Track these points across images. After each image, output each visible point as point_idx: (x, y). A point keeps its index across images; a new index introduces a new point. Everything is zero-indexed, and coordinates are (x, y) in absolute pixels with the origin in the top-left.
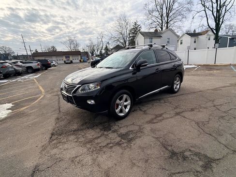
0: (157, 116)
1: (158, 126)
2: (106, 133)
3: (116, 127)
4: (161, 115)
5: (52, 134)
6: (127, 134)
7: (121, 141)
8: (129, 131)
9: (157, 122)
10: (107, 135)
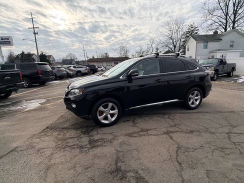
0: (142, 130)
1: (132, 140)
2: (82, 136)
3: (94, 133)
4: (147, 130)
5: (47, 128)
6: (97, 141)
7: (86, 145)
8: (102, 139)
9: (135, 137)
10: (81, 138)
